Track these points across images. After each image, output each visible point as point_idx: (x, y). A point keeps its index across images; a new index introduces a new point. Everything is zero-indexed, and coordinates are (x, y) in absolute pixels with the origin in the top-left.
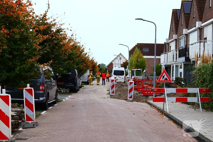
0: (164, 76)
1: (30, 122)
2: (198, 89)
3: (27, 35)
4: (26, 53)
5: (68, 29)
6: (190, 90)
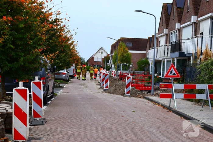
0: (172, 71)
1: (38, 119)
2: (207, 85)
3: (31, 23)
4: (30, 42)
5: (65, 19)
6: (199, 87)
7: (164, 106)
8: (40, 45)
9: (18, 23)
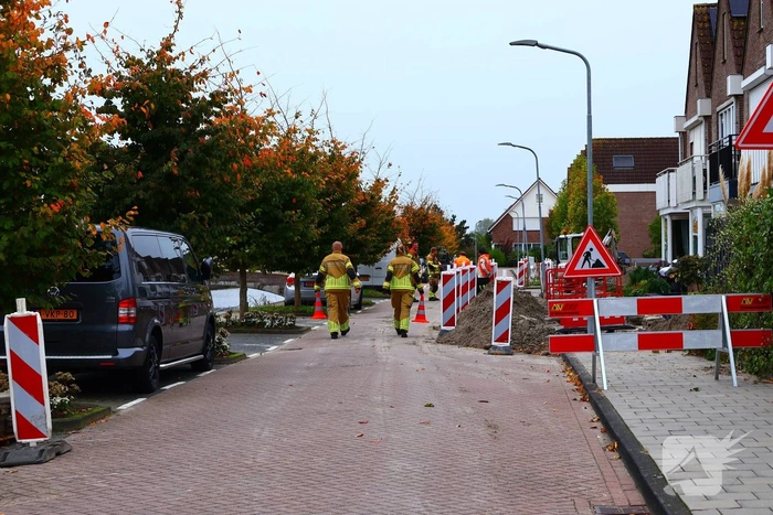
1: (33, 442)
2: (724, 297)
3: (35, 117)
4: (32, 180)
7: (581, 381)
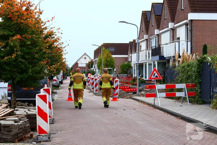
0: (154, 74)
2: (185, 84)
4: (36, 56)
5: (59, 32)
6: (178, 86)
7: (149, 104)
8: (44, 58)
9: (25, 40)
